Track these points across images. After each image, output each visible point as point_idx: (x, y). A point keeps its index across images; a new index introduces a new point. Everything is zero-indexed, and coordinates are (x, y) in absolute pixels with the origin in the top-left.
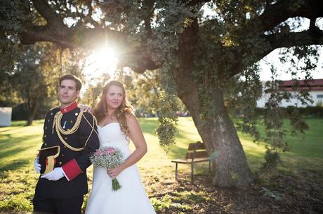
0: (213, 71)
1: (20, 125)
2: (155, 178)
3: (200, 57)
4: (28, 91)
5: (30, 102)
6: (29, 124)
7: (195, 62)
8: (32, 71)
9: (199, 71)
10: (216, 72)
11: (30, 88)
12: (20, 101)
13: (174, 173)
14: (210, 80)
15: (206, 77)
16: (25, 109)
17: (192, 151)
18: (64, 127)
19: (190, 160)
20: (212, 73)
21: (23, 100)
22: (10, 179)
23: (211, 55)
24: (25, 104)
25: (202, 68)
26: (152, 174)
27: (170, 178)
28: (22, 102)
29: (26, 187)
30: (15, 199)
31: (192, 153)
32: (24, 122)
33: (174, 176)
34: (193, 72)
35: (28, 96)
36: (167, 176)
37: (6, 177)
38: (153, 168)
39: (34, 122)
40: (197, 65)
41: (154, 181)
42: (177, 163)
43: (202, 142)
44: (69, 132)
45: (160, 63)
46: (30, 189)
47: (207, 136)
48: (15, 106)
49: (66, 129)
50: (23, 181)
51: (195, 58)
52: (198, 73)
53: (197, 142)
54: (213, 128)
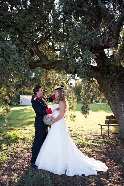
0: (115, 80)
2: (91, 133)
19: (108, 124)
22: (25, 129)
26: (90, 131)
29: (31, 132)
30: (26, 136)
31: (108, 121)
37: (24, 128)
42: (102, 125)
43: (114, 115)
46: (33, 133)
50: (31, 130)
52: (106, 81)
53: (111, 115)
54: (118, 109)
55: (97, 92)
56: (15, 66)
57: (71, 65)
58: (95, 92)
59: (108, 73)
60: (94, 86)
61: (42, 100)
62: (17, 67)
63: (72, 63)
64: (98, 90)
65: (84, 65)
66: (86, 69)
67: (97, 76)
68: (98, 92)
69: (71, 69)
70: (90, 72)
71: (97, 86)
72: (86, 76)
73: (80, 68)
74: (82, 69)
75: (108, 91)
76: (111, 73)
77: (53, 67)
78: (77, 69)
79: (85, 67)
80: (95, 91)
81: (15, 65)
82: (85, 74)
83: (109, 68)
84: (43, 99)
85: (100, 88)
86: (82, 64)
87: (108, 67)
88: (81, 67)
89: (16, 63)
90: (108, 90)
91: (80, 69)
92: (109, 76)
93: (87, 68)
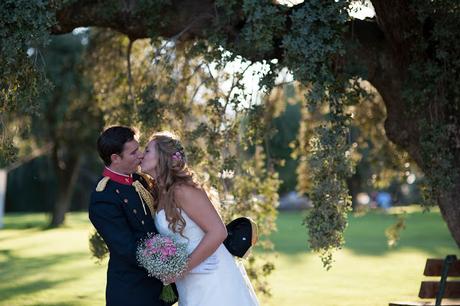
1: (29, 226)
4: (51, 119)
5: (61, 153)
6: (56, 223)
8: (65, 59)
11: (59, 109)
12: (29, 150)
16: (43, 176)
21: (39, 145)
24: (44, 157)
28: (36, 153)
31: (435, 284)
32: (42, 218)
35: (52, 135)
39: (70, 219)
48: (15, 166)
52: (417, 93)
53: (449, 257)
55: (379, 146)
56: (11, 33)
57: (257, 21)
58: (371, 146)
59: (430, 53)
60: (363, 115)
61: (134, 188)
62: (17, 35)
63: (258, 15)
64: (384, 131)
65: (318, 23)
66: (326, 42)
67: (378, 70)
68: (386, 147)
69: (254, 42)
70: (343, 52)
71: (381, 113)
72: (325, 73)
73: (299, 35)
74: (309, 43)
75: (429, 138)
76: (442, 54)
77: (163, 25)
78: (287, 41)
79: (321, 30)
80: (368, 141)
81: (7, 30)
82: (319, 64)
83: (431, 34)
84: (137, 185)
85: (394, 127)
86: (310, 20)
87: (429, 25)
88: (304, 31)
89: (15, 19)
90: (430, 136)
91: (299, 40)
92: (431, 69)
93: (328, 36)
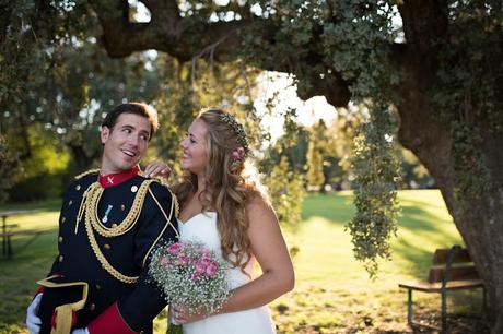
0: (485, 92)
2: (365, 318)
3: (453, 62)
7: (441, 73)
9: (450, 93)
10: (491, 94)
13: (406, 308)
14: (478, 113)
15: (467, 106)
17: (443, 267)
18: (105, 220)
19: (438, 286)
20: (481, 96)
23: (478, 56)
25: (457, 85)
26: (360, 308)
27: (397, 320)
31: (441, 270)
33: (406, 314)
34: (437, 96)
36: (392, 314)
38: (365, 294)
40: (446, 79)
41: (363, 325)
42: (410, 289)
43: (464, 246)
44: (116, 231)
45: (352, 75)
47: (474, 233)
49: (108, 225)
51: (442, 65)
52: (448, 97)
53: (455, 247)
54: (489, 218)
82: (367, 52)
85: (407, 134)
